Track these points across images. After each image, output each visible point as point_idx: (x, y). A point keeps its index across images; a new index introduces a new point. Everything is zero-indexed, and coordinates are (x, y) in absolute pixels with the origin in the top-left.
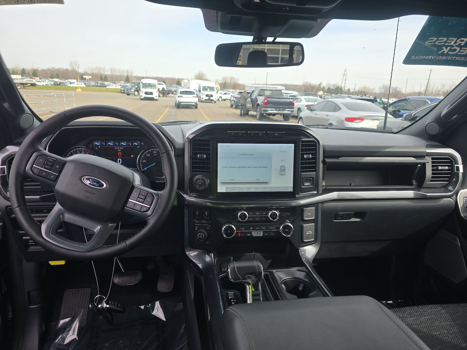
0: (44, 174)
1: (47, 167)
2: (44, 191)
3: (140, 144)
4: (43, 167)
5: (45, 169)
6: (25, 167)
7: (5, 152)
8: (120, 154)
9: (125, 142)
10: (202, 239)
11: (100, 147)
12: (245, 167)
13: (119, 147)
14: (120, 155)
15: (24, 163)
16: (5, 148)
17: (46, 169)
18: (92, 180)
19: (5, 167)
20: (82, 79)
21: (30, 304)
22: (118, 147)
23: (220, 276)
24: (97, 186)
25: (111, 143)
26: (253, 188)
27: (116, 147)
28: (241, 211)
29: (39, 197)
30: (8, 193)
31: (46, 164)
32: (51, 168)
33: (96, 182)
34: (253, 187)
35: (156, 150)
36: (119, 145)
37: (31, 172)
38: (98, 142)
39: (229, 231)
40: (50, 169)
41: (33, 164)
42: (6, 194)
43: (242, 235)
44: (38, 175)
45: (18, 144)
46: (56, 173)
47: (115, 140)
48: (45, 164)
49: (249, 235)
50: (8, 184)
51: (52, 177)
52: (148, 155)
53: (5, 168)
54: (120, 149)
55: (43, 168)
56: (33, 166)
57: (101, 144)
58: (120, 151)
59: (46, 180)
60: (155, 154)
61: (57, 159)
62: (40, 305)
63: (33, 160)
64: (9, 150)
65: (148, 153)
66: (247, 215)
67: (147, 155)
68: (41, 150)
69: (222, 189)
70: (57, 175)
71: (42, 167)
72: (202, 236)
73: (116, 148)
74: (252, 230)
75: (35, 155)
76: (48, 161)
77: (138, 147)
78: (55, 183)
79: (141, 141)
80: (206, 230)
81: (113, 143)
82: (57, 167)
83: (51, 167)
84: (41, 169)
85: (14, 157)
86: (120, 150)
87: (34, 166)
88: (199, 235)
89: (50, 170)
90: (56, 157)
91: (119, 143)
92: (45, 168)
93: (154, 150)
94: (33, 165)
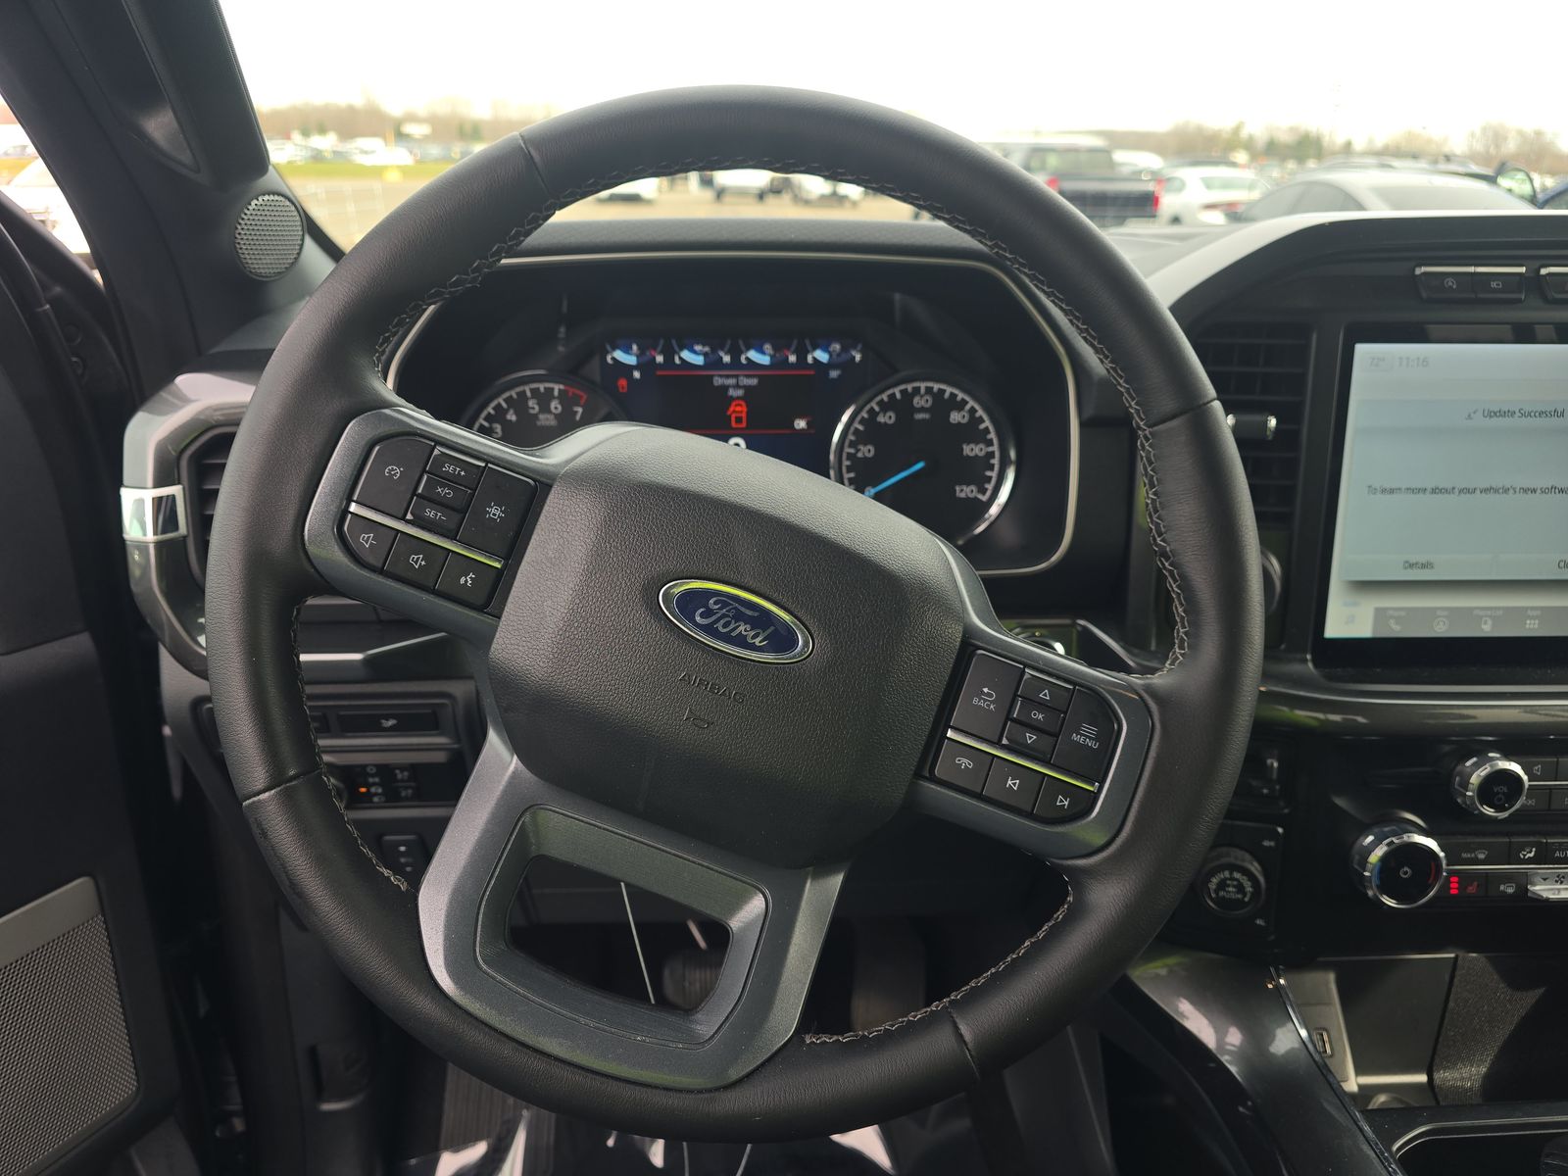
0: (418, 561)
1: (430, 513)
2: (380, 622)
3: (844, 357)
4: (409, 517)
5: (423, 528)
6: (296, 520)
7: (175, 408)
8: (738, 410)
9: (768, 347)
10: (1239, 904)
11: (637, 375)
12: (1506, 491)
13: (737, 376)
14: (739, 420)
15: (294, 490)
16: (171, 387)
17: (430, 530)
18: (725, 604)
19: (176, 490)
20: (400, 136)
21: (320, 1093)
22: (728, 377)
23: (1395, 1148)
24: (757, 641)
25: (695, 352)
26: (1535, 613)
27: (721, 376)
28: (1480, 751)
29: (358, 656)
30: (202, 640)
31: (429, 499)
32: (459, 518)
33: (747, 620)
34: (1533, 608)
35: (929, 390)
36: (736, 363)
37: (338, 555)
38: (627, 350)
39: (1406, 872)
40: (452, 526)
41: (350, 500)
42: (191, 643)
43: (1471, 889)
44: (381, 571)
45: (248, 363)
46: (491, 554)
47: (715, 342)
48: (420, 496)
49: (1510, 890)
50: (202, 591)
51: (467, 580)
52: (887, 418)
53: (174, 496)
54: (737, 386)
55: (408, 522)
56: (346, 511)
57: (645, 359)
58: (738, 398)
59: (431, 598)
60: (922, 410)
61: (487, 462)
62: (360, 1097)
63: (349, 471)
64: (193, 397)
65: (885, 407)
66: (1525, 778)
67: (881, 419)
68: (390, 405)
69: (1351, 620)
70: (498, 565)
71: (403, 518)
72: (1240, 888)
73: (718, 381)
74: (1530, 861)
75: (353, 433)
76: (439, 477)
77: (834, 374)
78: (489, 620)
79: (849, 340)
80: (1258, 854)
81: (705, 355)
82: (495, 512)
83: (456, 517)
84: (398, 531)
85: (230, 437)
86: (740, 393)
87: (353, 508)
88: (1222, 885)
89: (451, 536)
90: (482, 449)
91: (736, 354)
92: (420, 522)
93: (917, 390)
94: (348, 505)
